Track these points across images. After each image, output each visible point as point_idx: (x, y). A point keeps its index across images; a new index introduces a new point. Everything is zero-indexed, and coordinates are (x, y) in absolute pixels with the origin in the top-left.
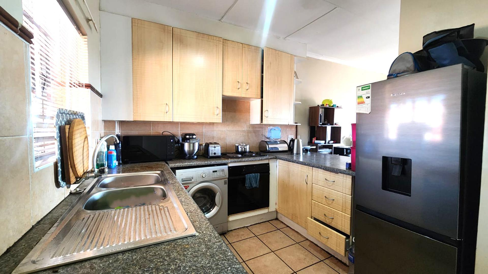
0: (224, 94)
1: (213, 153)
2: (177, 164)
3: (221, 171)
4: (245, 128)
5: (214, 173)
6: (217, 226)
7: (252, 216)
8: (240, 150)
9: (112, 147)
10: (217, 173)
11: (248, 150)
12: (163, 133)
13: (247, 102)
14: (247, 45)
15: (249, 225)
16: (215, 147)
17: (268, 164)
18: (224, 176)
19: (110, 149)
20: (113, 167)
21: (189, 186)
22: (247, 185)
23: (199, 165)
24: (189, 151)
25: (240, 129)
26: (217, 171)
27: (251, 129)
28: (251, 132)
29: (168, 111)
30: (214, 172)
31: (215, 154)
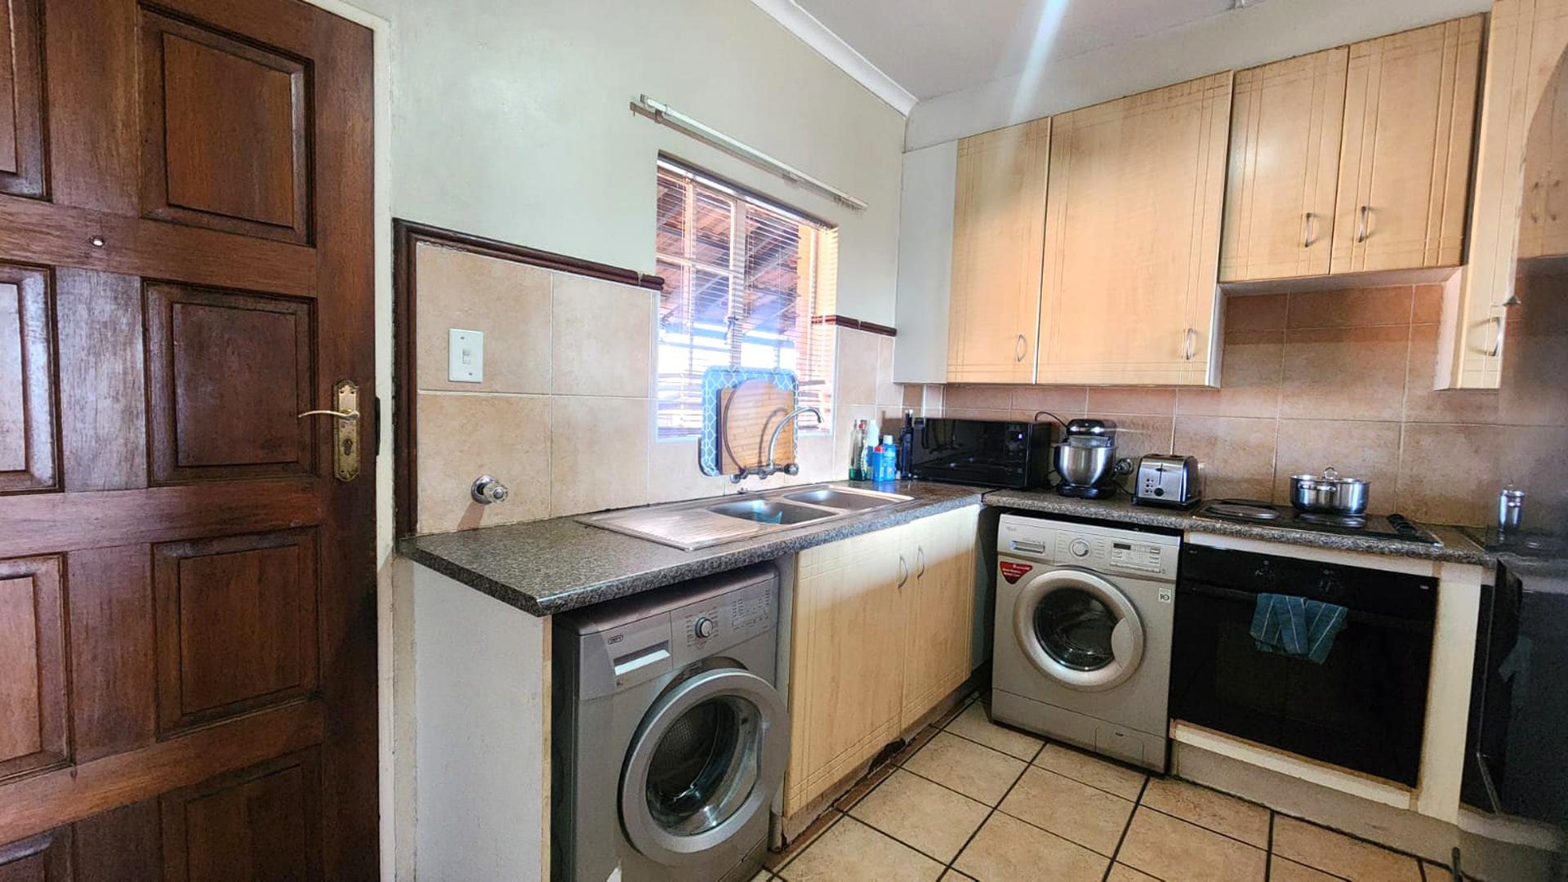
0: (1226, 277)
1: (1153, 489)
2: (1004, 499)
3: (1148, 550)
4: (1399, 407)
5: (1117, 550)
6: (1123, 731)
7: (1300, 779)
8: (1307, 497)
9: (889, 440)
10: (1129, 554)
11: (1354, 503)
12: (1038, 419)
13: (1417, 287)
14: (1368, 40)
15: (1293, 814)
16: (1160, 470)
17: (1433, 583)
18: (1158, 570)
19: (884, 442)
20: (880, 480)
21: (1031, 567)
22: (1259, 632)
23: (1067, 513)
24: (1075, 472)
25: (1363, 412)
26: (1132, 547)
27: (1438, 415)
28: (1436, 430)
29: (1024, 356)
30: (1116, 546)
31: (1159, 492)
